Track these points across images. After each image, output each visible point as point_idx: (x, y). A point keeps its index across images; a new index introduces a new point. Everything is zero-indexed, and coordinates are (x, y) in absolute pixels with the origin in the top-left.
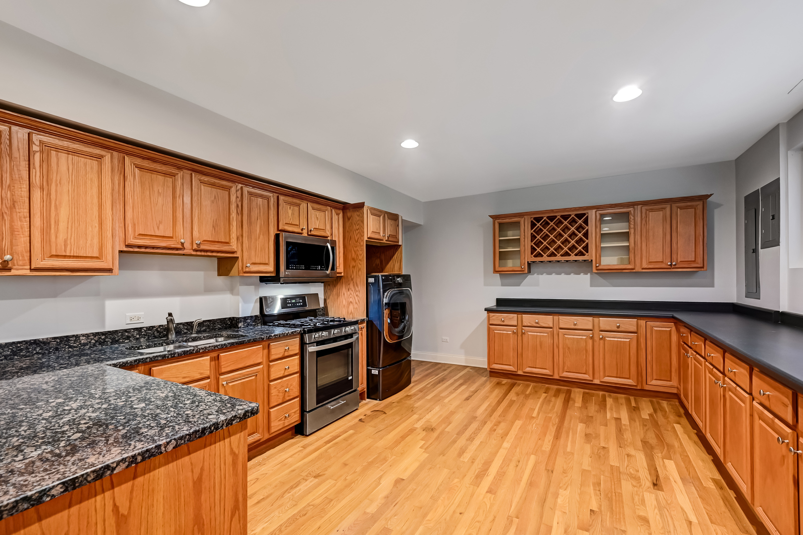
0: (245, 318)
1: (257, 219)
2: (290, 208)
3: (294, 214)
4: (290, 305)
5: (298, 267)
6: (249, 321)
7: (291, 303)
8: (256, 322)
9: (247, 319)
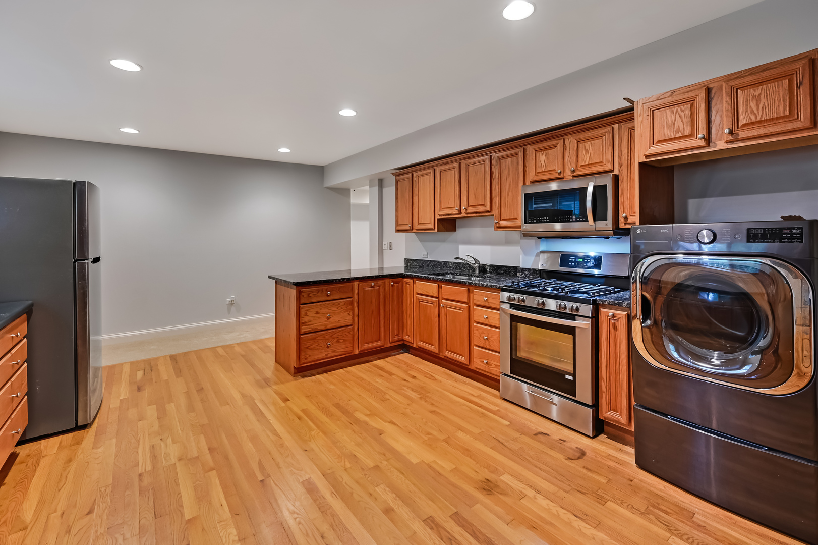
0: (523, 270)
1: (507, 179)
2: (542, 154)
3: (548, 159)
4: (573, 264)
5: (539, 220)
6: (526, 272)
7: (575, 262)
8: (534, 275)
9: (525, 271)
